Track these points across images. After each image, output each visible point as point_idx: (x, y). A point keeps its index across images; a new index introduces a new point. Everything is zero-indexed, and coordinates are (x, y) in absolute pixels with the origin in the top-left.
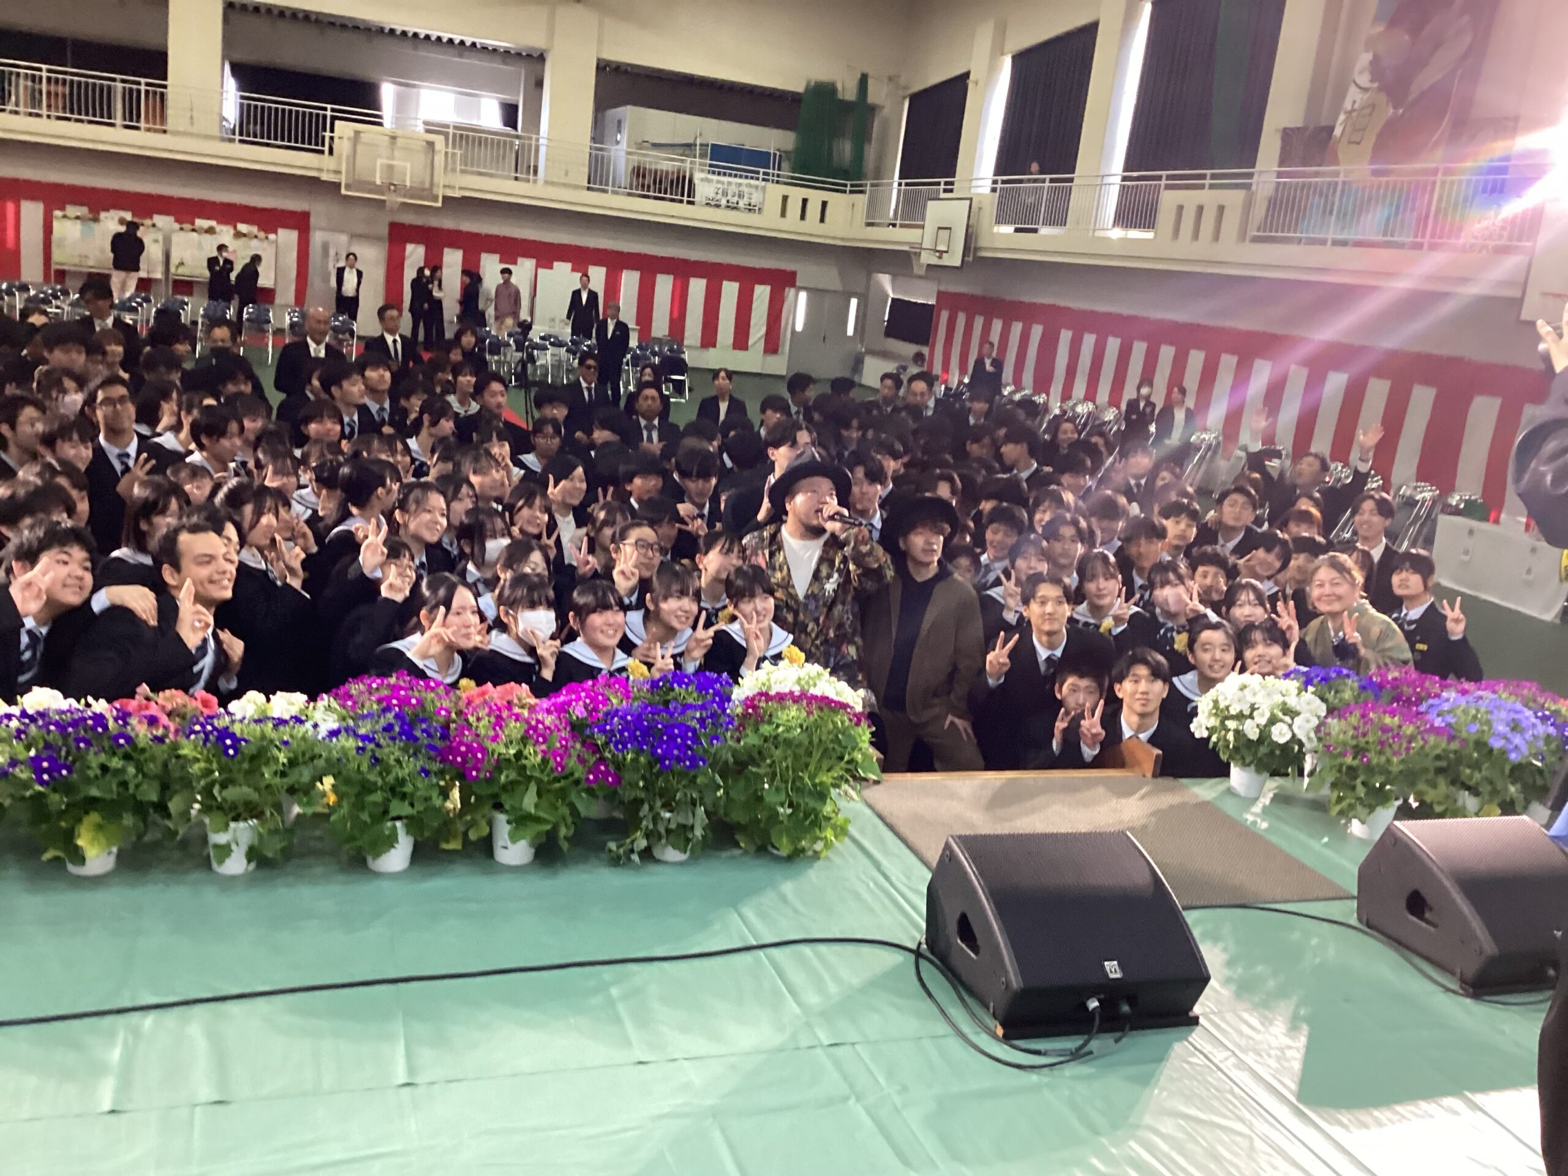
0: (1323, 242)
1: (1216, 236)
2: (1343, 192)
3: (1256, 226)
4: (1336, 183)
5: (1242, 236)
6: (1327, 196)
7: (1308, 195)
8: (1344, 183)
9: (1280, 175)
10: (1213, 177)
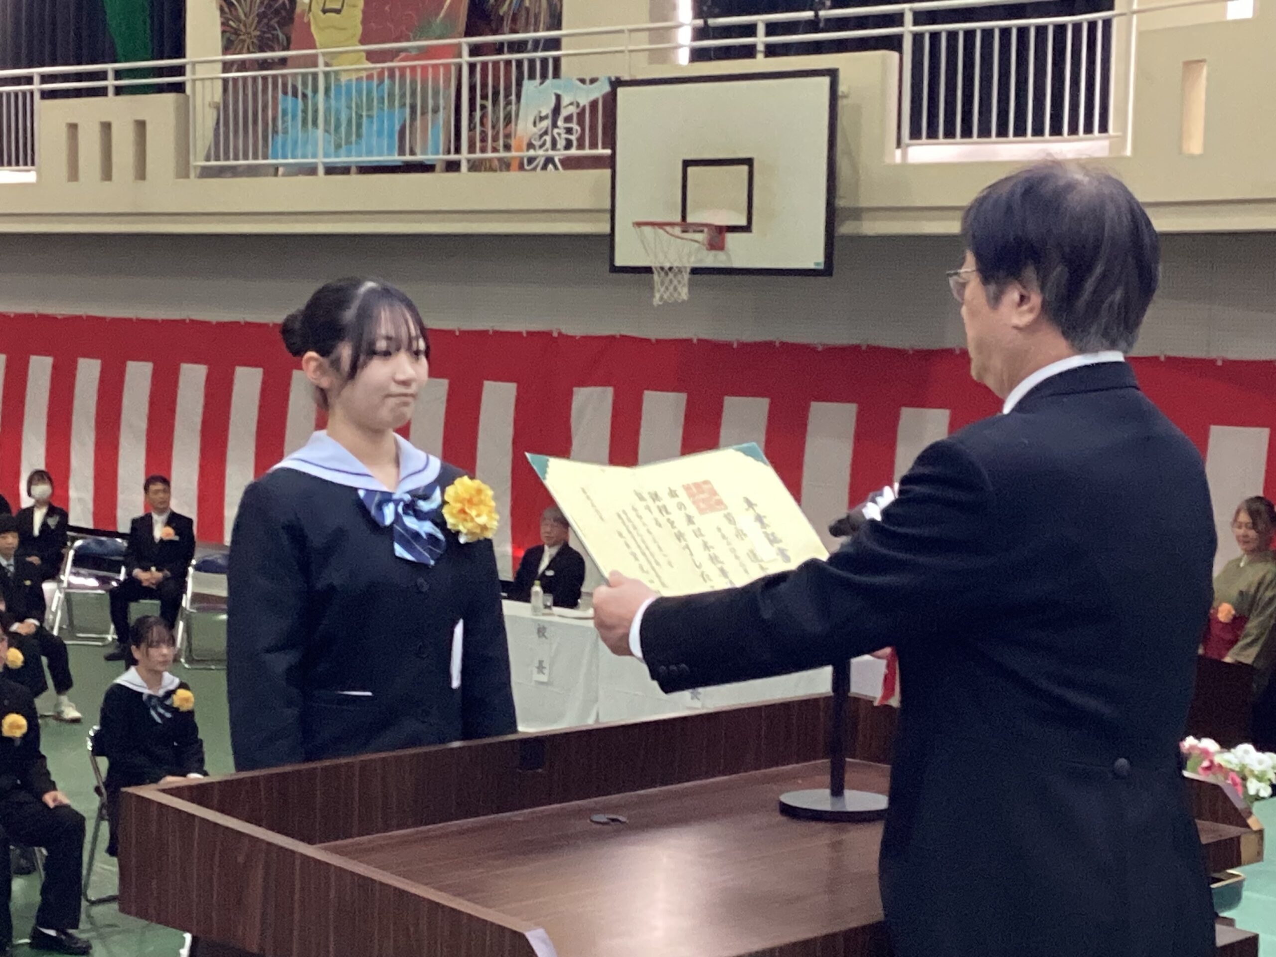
0: (311, 170)
1: (141, 173)
2: (327, 90)
3: (202, 153)
4: (315, 76)
5: (183, 171)
6: (305, 96)
7: (275, 98)
8: (327, 74)
9: (227, 66)
10: (118, 74)
